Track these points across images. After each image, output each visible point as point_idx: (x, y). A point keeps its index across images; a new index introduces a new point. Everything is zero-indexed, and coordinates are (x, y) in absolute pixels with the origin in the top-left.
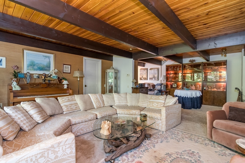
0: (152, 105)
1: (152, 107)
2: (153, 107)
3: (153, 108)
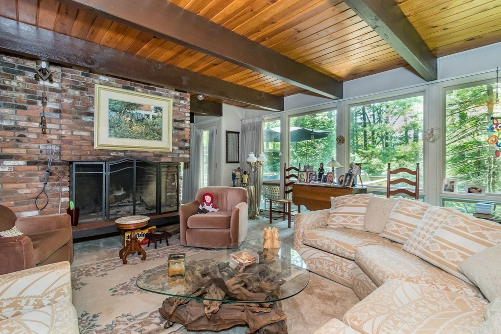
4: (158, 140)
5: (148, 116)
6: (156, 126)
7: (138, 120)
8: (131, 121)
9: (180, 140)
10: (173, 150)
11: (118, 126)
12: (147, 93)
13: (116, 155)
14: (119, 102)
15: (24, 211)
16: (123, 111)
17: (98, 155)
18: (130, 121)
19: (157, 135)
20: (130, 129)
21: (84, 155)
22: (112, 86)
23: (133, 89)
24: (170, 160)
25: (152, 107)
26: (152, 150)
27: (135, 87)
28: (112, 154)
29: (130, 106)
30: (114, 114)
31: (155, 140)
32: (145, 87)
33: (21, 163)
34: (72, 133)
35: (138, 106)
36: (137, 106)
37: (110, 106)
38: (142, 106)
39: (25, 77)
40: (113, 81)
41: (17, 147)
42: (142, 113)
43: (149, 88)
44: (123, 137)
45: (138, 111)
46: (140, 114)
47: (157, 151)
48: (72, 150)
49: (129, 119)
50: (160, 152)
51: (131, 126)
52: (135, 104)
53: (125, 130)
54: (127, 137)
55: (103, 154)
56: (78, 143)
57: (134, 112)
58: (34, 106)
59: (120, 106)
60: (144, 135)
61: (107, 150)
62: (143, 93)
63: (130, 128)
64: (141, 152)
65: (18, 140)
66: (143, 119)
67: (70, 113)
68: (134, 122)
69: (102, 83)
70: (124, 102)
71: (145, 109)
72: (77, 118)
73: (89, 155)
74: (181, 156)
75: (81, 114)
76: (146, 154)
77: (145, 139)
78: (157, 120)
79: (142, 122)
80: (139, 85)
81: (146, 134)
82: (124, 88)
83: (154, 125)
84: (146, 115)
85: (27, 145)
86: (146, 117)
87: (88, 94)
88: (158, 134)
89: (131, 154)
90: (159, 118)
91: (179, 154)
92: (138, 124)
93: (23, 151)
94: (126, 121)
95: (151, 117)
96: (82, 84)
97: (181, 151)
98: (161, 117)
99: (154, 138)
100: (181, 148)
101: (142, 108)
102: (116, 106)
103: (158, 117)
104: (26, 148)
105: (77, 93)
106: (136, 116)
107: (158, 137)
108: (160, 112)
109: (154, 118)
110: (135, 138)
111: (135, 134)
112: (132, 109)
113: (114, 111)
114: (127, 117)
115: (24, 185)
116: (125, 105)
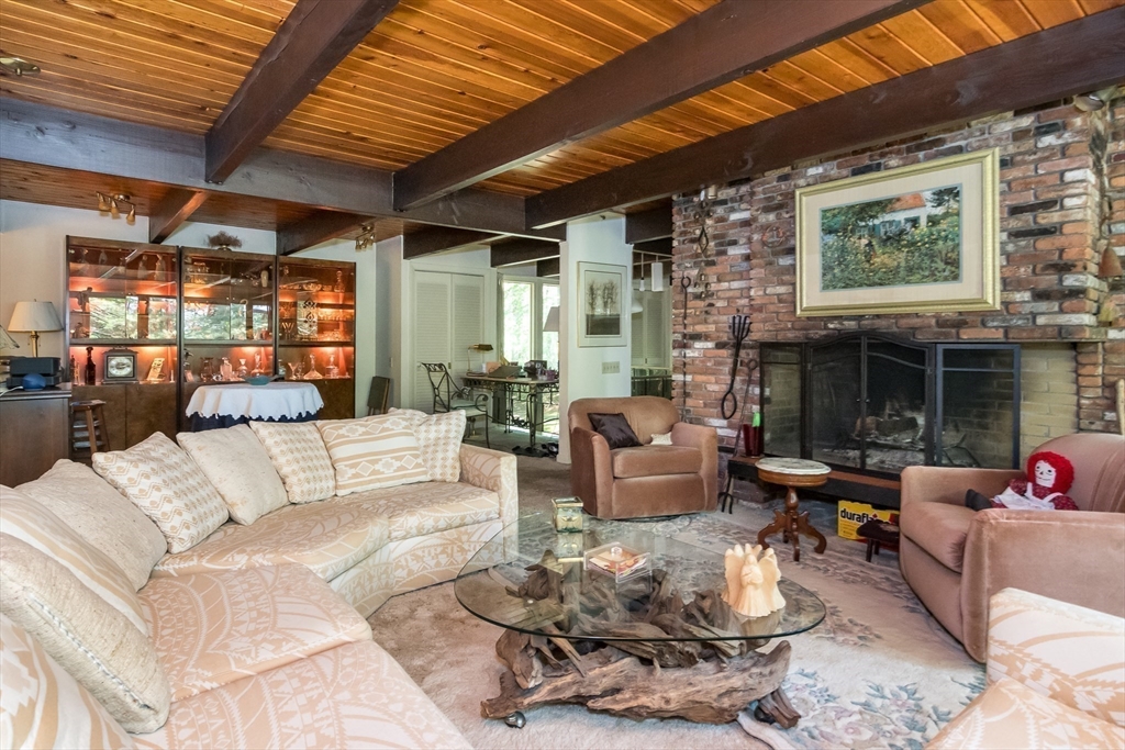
0: (375, 472)
1: (371, 482)
2: (379, 480)
3: (378, 485)
4: (946, 279)
5: (915, 222)
6: (941, 242)
7: (889, 238)
8: (870, 245)
9: (1039, 266)
10: (1006, 304)
11: (839, 264)
12: (917, 161)
13: (838, 326)
14: (841, 209)
15: (712, 417)
16: (850, 228)
17: (805, 329)
18: (866, 245)
19: (941, 265)
20: (867, 266)
21: (782, 329)
22: (831, 180)
23: (878, 168)
24: (999, 335)
25: (928, 195)
26: (930, 310)
27: (882, 161)
28: (831, 326)
29: (867, 210)
30: (831, 239)
31: (936, 281)
32: (909, 150)
33: (710, 345)
34: (765, 291)
35: (886, 206)
36: (883, 205)
37: (823, 224)
38: (898, 200)
39: (715, 216)
40: (831, 168)
41: (706, 322)
42: (897, 219)
43: (919, 148)
44: (852, 286)
45: (888, 217)
46: (891, 223)
47: (949, 312)
48: (764, 321)
49: (864, 241)
50: (960, 313)
51: (869, 257)
52: (878, 203)
53: (857, 270)
54: (861, 286)
55: (814, 327)
56: (772, 308)
57: (877, 222)
58: (724, 257)
59: (843, 218)
60: (902, 273)
61: (821, 318)
62: (904, 165)
63: (868, 261)
64: (899, 316)
65: (706, 312)
66: (902, 232)
67: (762, 257)
68: (876, 247)
69: (811, 182)
70: (853, 206)
71: (905, 207)
72: (771, 263)
73: (789, 329)
74: (1041, 320)
75: (776, 254)
76: (915, 322)
77: (908, 282)
78: (943, 225)
79: (899, 241)
80: (891, 152)
81: (910, 270)
82: (856, 173)
83: (934, 242)
84: (907, 220)
85: (715, 318)
86: (909, 225)
87: (787, 213)
88: (947, 263)
89: (873, 324)
90: (949, 219)
91: (1034, 316)
92: (887, 250)
93: (712, 328)
94: (857, 248)
95: (923, 222)
96: (780, 198)
97: (1043, 306)
98: (958, 214)
99: (933, 277)
100: (1040, 295)
101: (897, 205)
102: (836, 219)
103: (946, 215)
104: (715, 322)
105: (771, 217)
106: (883, 231)
107: (946, 273)
108: (952, 202)
109: (933, 221)
110: (881, 285)
111: (880, 274)
112: (871, 217)
113: (830, 233)
114: (860, 238)
115: (713, 379)
116: (854, 213)
